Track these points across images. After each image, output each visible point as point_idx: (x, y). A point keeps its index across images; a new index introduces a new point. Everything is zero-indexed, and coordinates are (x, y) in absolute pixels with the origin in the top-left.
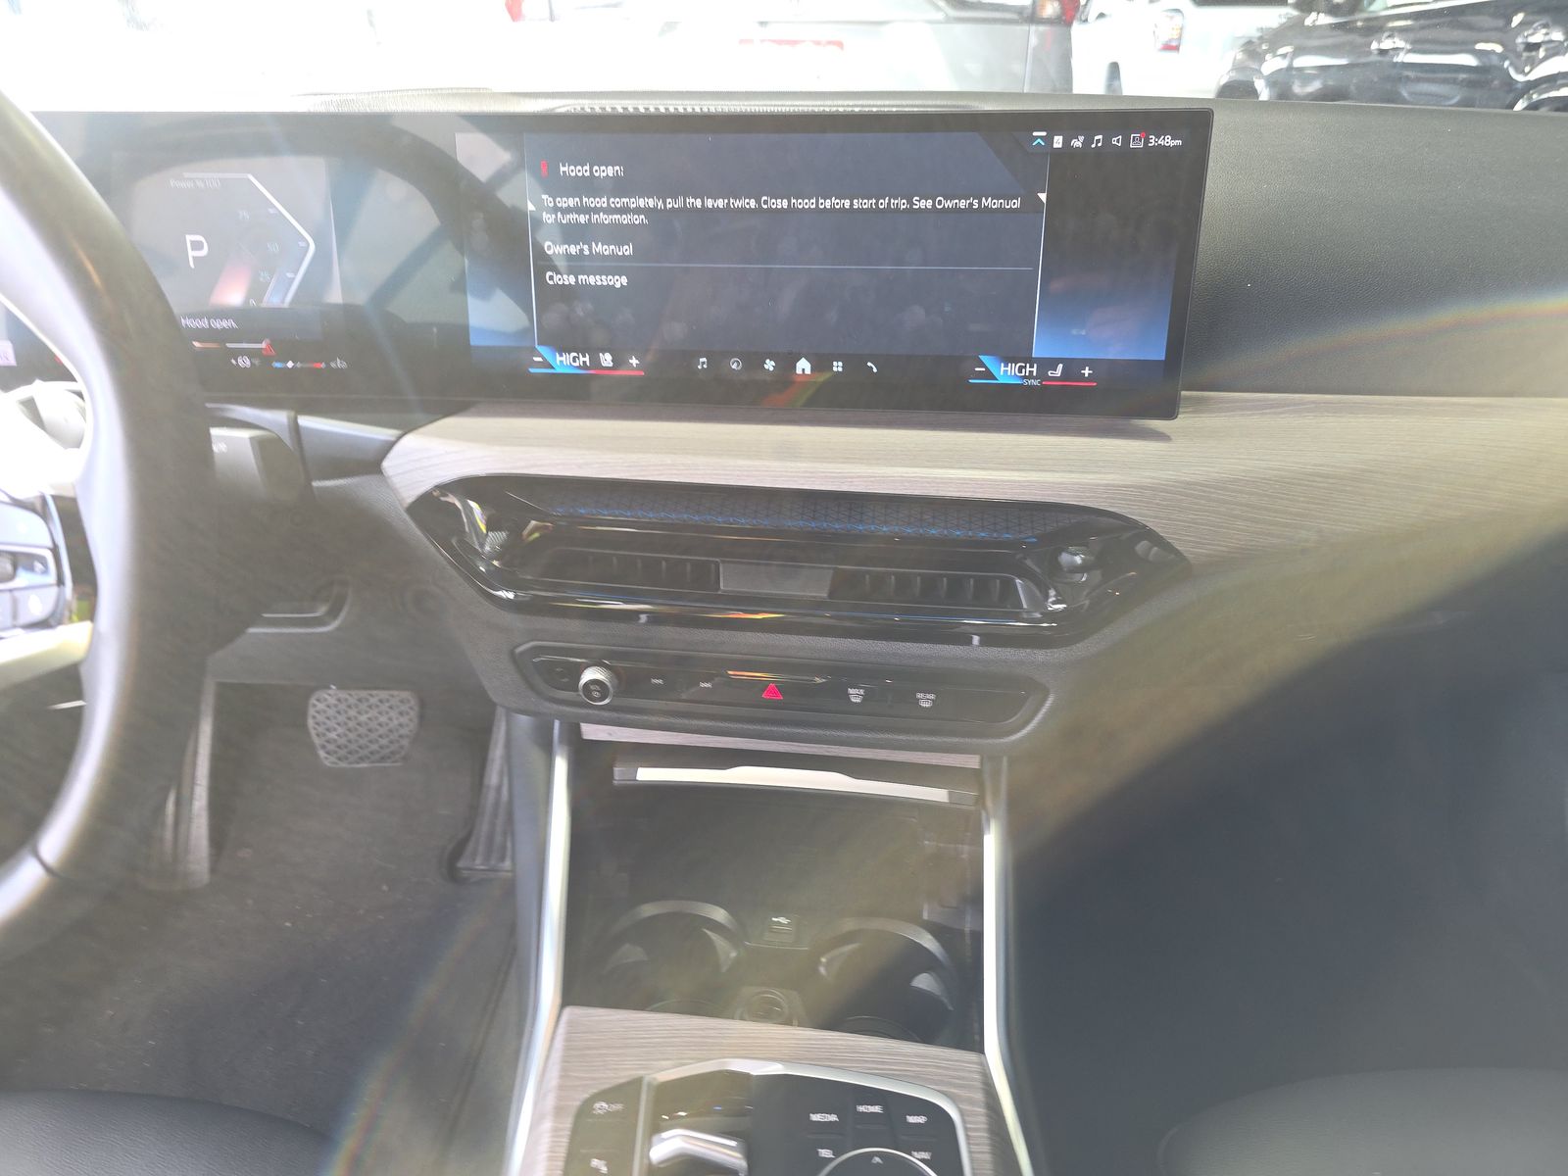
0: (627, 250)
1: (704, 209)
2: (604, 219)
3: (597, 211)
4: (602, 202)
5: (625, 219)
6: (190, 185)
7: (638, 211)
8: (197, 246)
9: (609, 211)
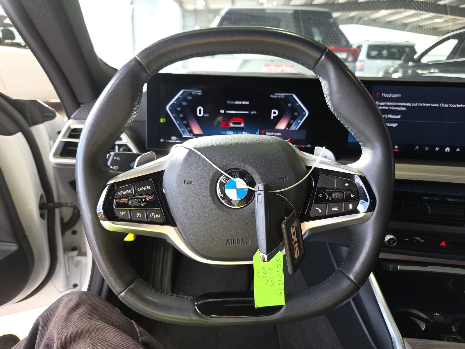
0: (399, 117)
1: (423, 106)
2: (392, 108)
3: (391, 106)
4: (393, 104)
5: (400, 109)
6: (276, 97)
7: (403, 106)
8: (275, 113)
9: (395, 106)
